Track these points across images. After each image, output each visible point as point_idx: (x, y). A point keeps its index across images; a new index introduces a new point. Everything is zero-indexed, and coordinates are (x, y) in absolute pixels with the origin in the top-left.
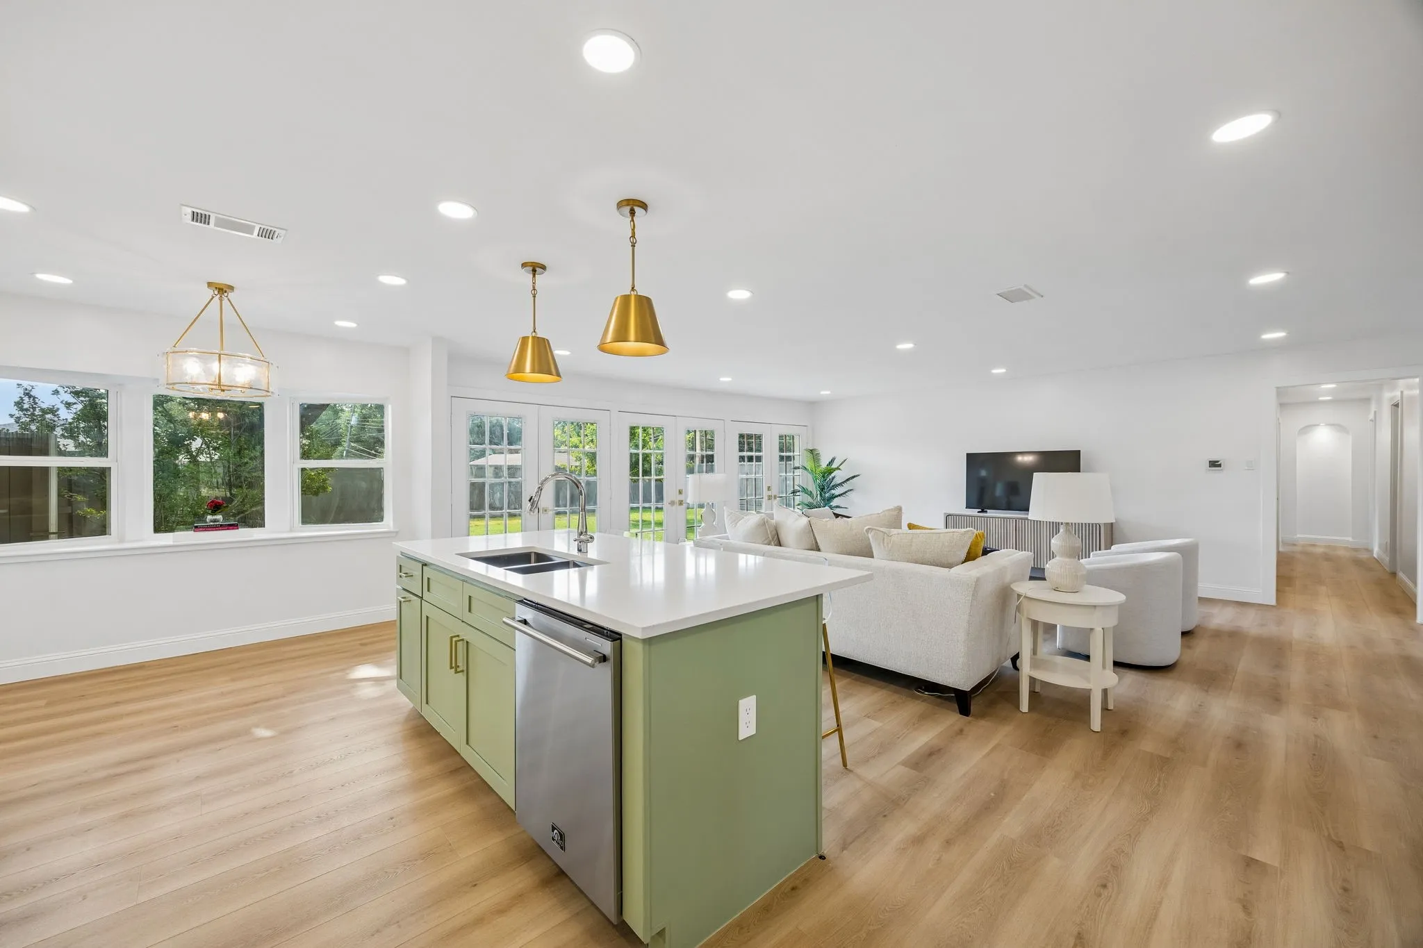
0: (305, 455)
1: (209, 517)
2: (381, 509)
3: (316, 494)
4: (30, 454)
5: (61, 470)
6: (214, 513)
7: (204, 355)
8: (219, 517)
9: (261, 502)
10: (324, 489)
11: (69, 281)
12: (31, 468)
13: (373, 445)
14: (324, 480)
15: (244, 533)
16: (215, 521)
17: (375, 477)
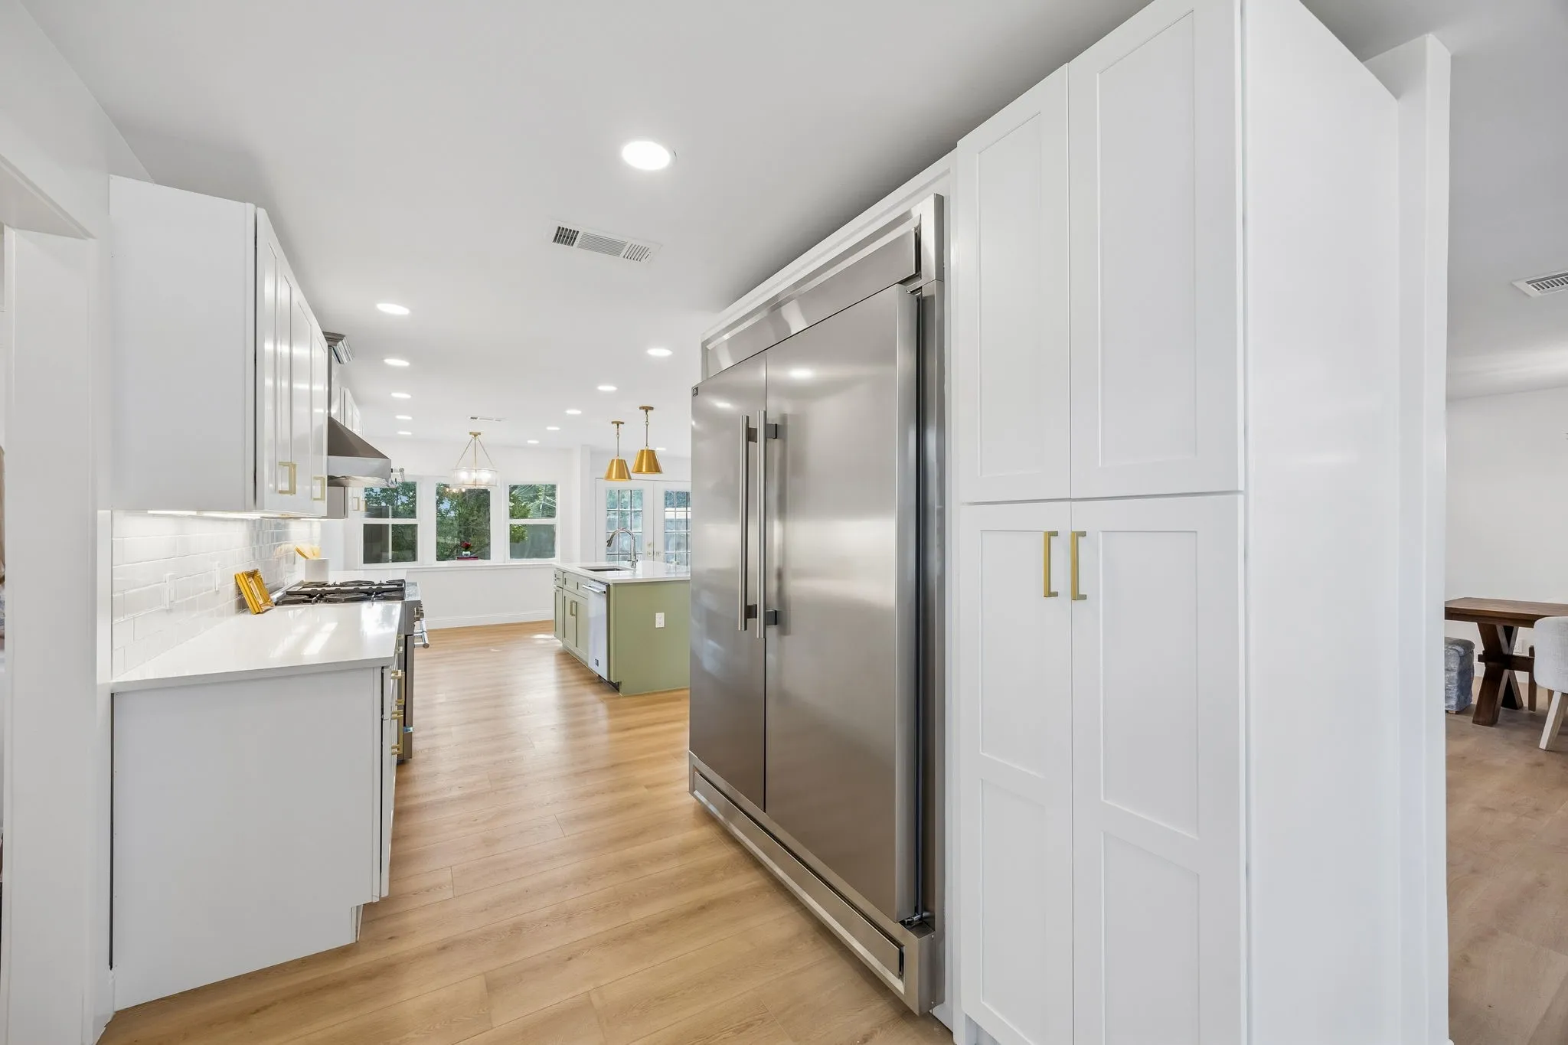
0: (512, 515)
1: (464, 553)
2: (553, 550)
3: (518, 542)
4: (381, 517)
5: (395, 527)
6: (466, 551)
7: (469, 471)
8: (468, 553)
9: (489, 544)
10: (523, 538)
11: (410, 433)
12: (381, 525)
13: (549, 511)
14: (523, 532)
15: (479, 562)
16: (467, 555)
17: (550, 530)
